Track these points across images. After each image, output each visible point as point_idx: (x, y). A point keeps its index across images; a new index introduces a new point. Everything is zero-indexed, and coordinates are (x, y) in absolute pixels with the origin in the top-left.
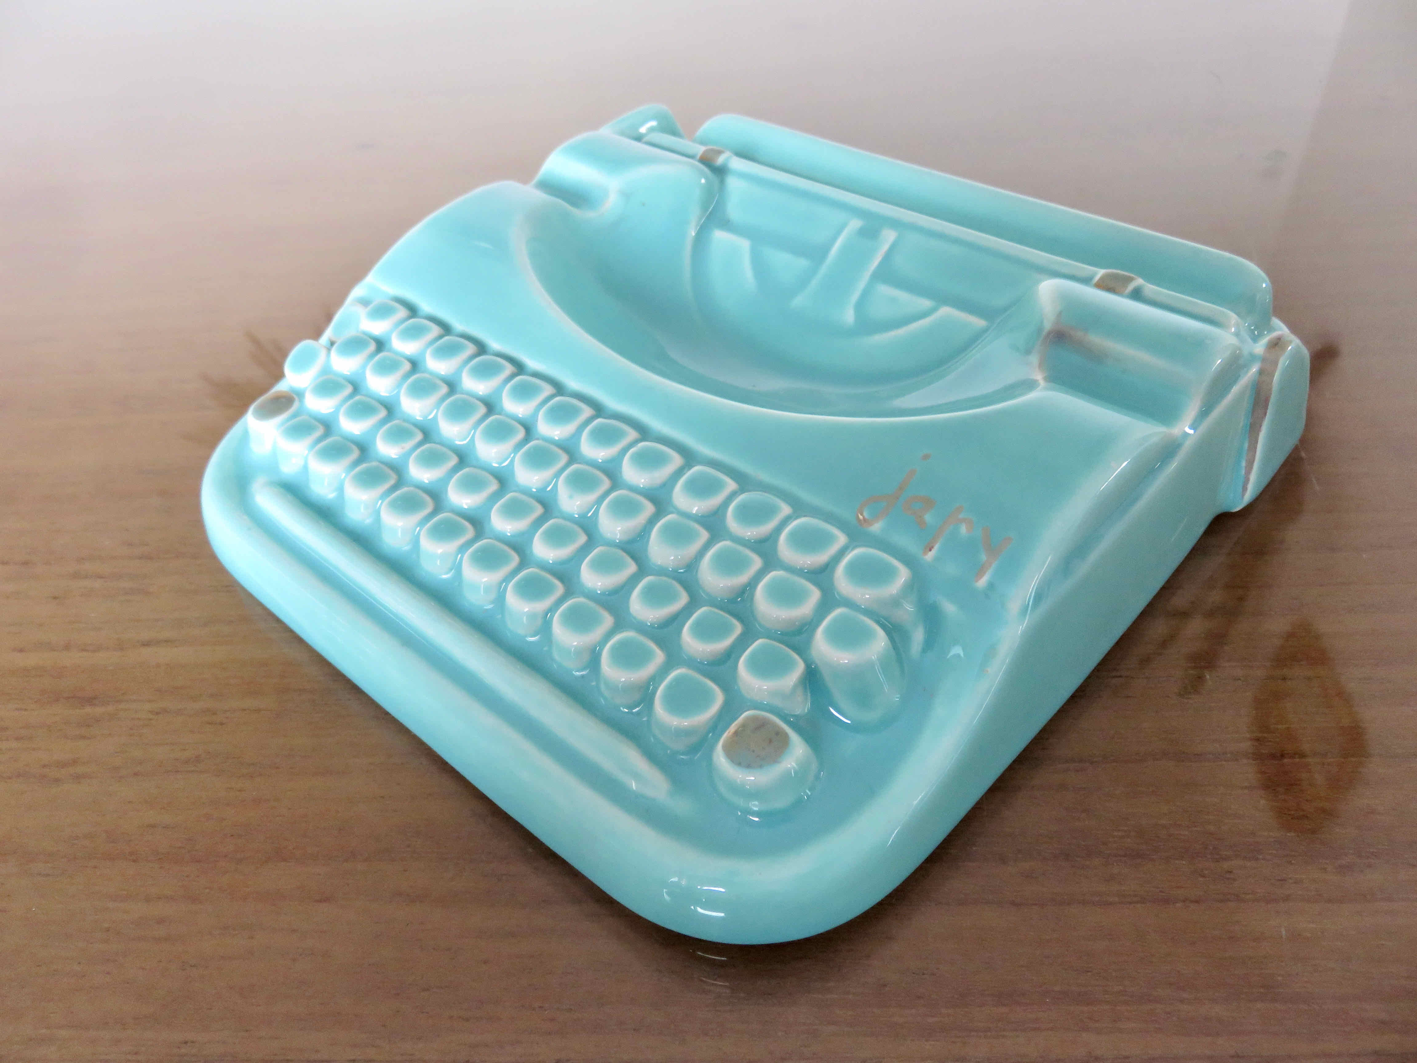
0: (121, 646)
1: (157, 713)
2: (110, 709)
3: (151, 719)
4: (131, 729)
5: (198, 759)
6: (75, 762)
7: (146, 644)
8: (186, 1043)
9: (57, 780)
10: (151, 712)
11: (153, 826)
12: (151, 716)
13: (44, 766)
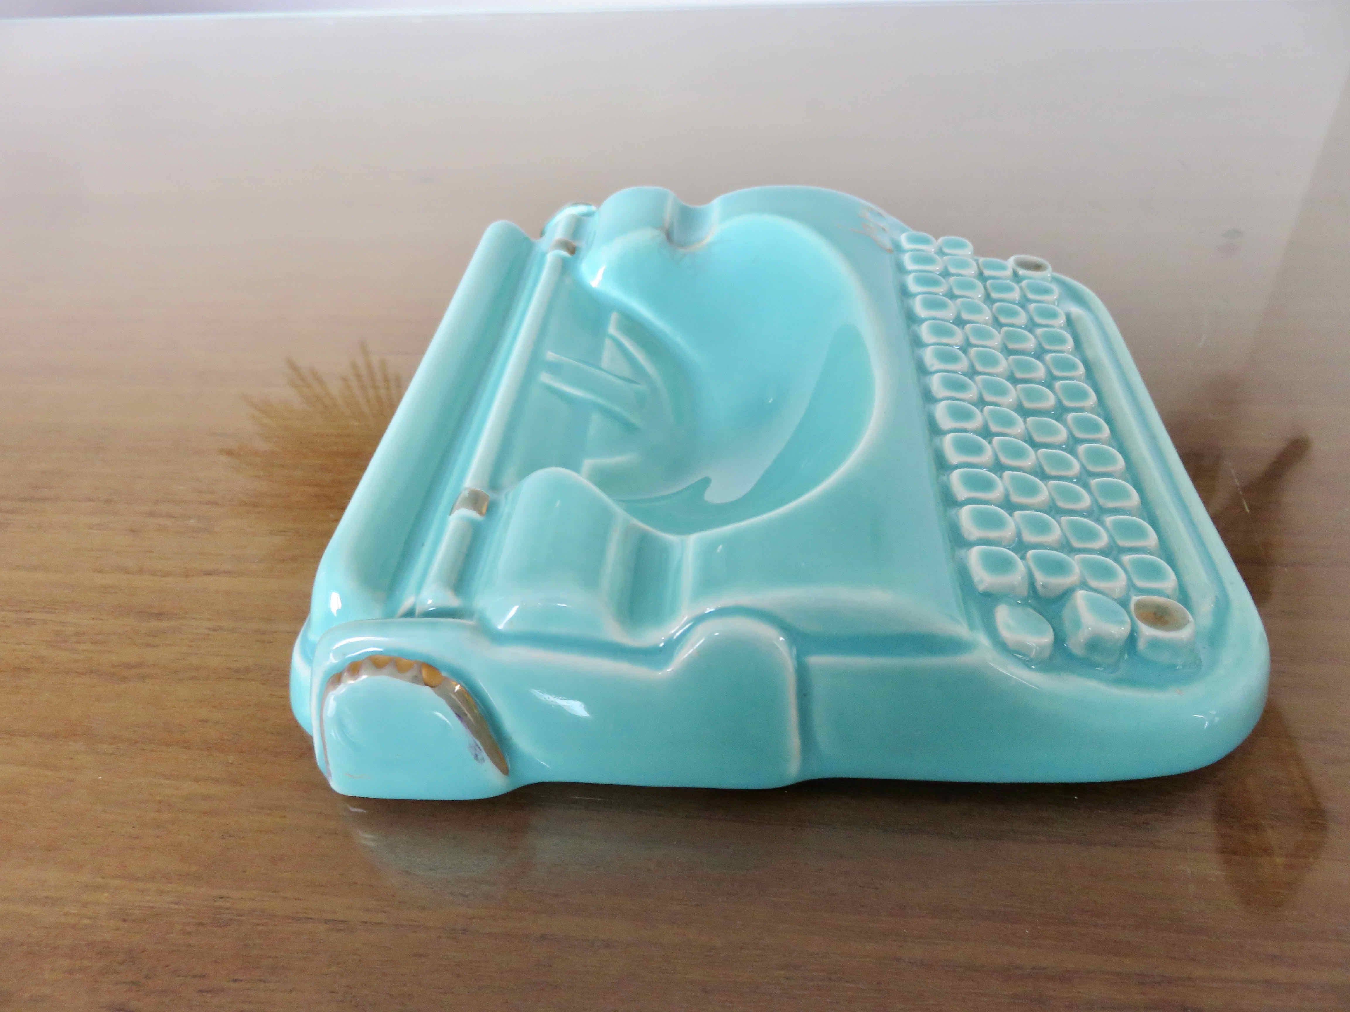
5: (247, 670)
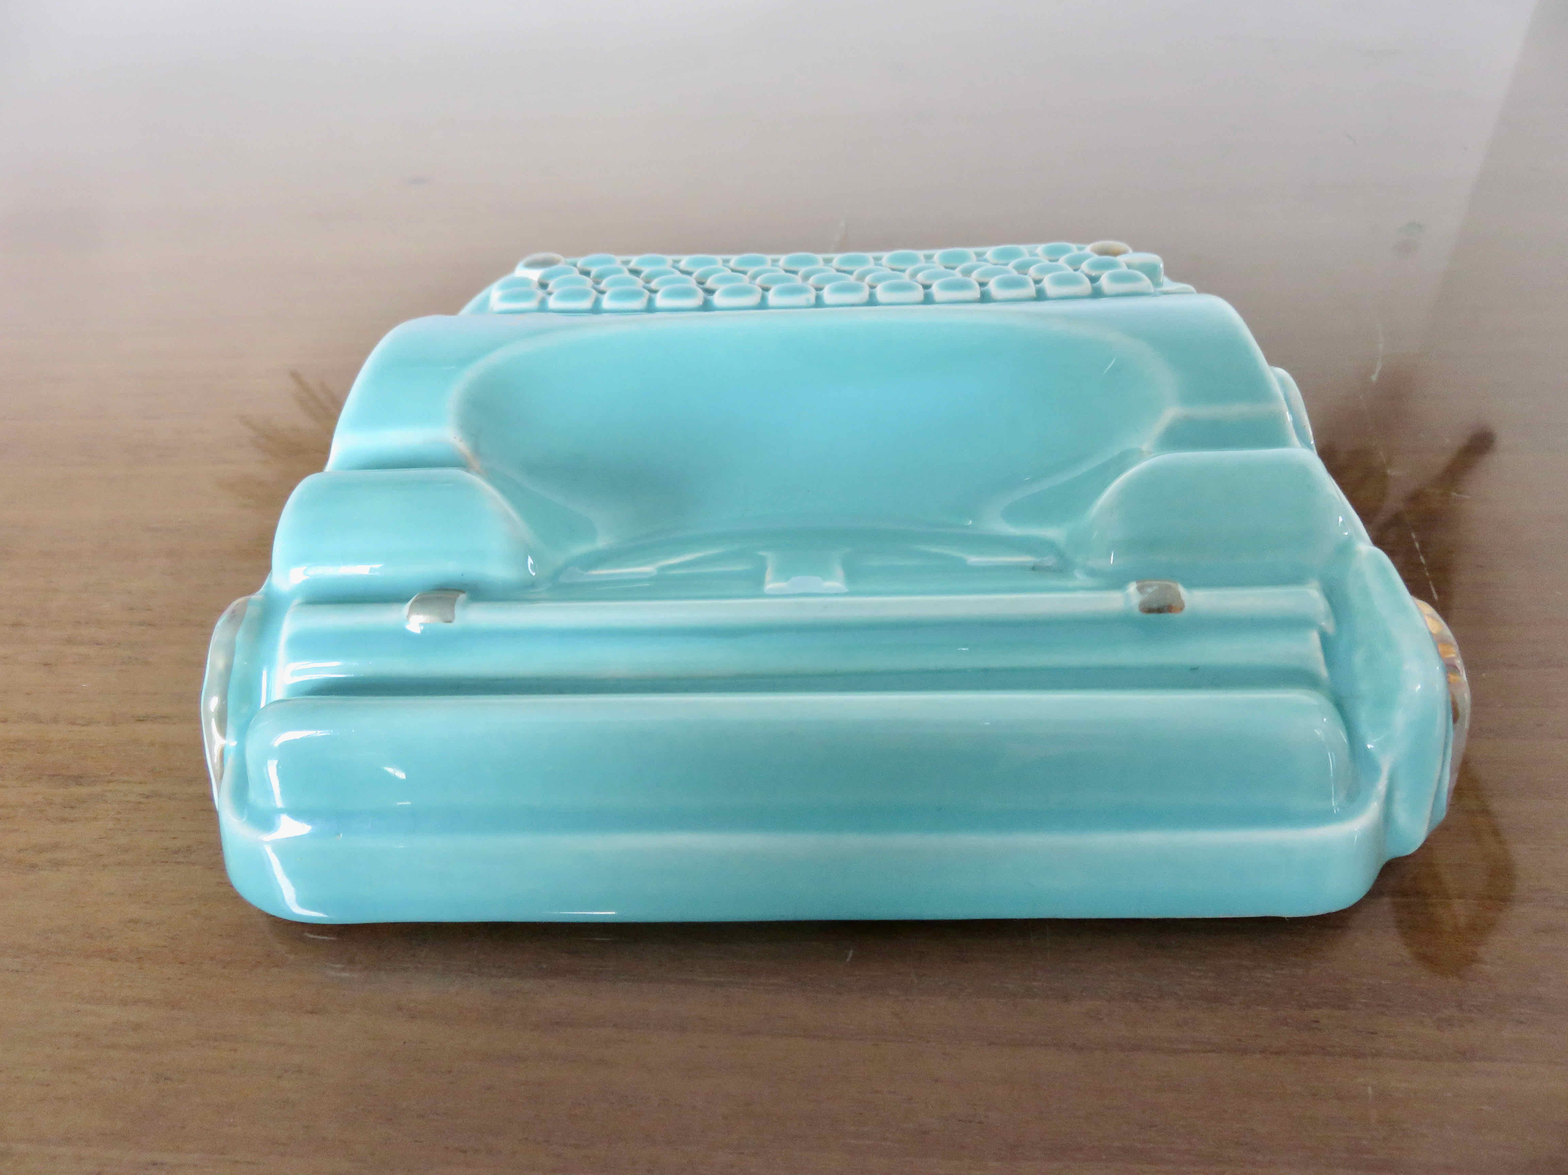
0: (114, 721)
1: (148, 797)
2: (97, 789)
3: (140, 803)
4: (119, 813)
6: (56, 846)
7: (140, 720)
8: (154, 1164)
9: (33, 866)
10: (142, 795)
11: (135, 921)
12: (142, 800)
13: (20, 851)
